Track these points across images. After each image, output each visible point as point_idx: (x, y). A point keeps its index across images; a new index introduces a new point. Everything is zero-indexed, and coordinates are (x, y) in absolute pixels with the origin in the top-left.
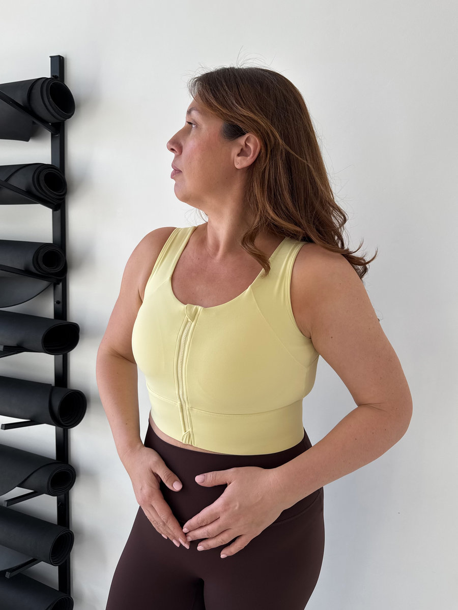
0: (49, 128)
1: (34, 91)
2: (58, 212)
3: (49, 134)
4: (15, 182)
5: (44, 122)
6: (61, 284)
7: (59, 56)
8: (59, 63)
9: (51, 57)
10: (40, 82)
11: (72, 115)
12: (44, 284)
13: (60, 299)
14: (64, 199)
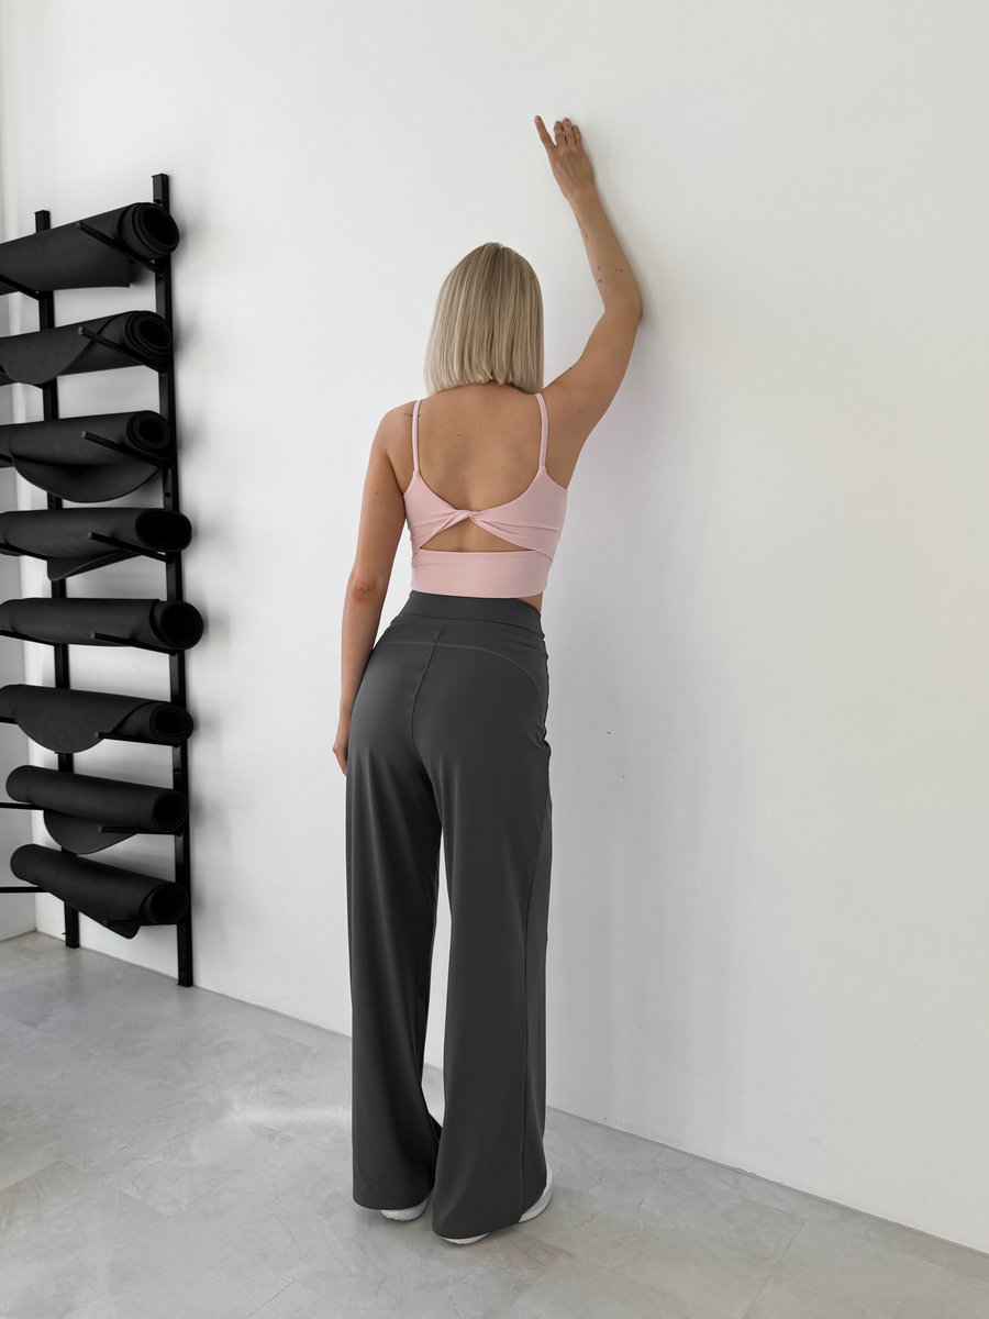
0: (153, 270)
1: (125, 220)
3: (152, 276)
4: (108, 334)
5: (145, 261)
6: (171, 470)
7: (162, 175)
8: (163, 183)
10: (133, 208)
12: (151, 469)
13: (170, 490)
14: (171, 356)
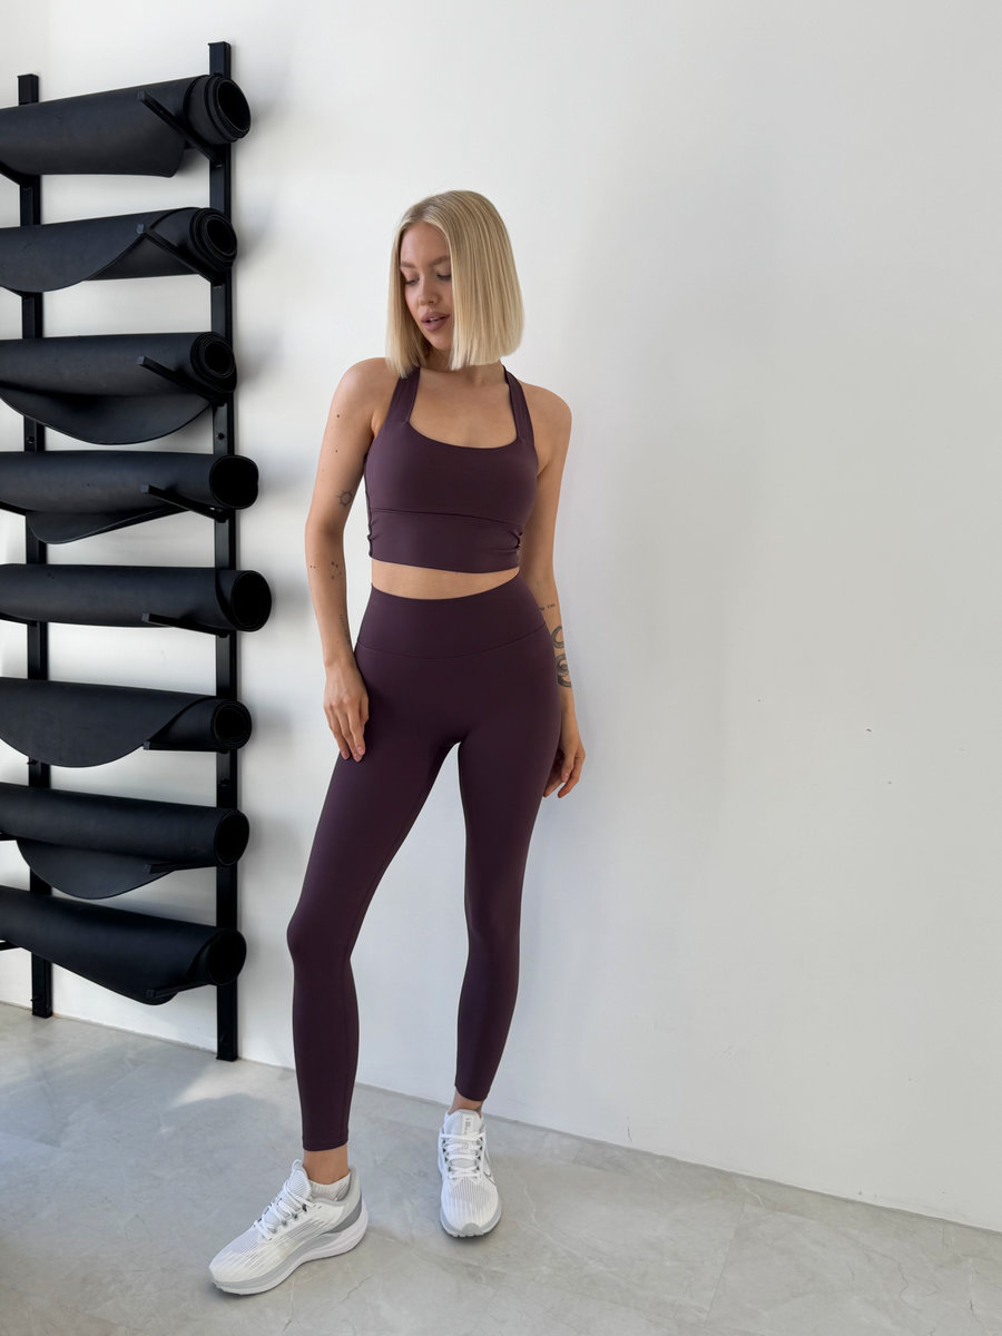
0: (207, 154)
1: (193, 95)
2: (221, 289)
3: (206, 163)
4: (162, 231)
6: (226, 405)
7: (224, 43)
8: (222, 54)
9: (211, 45)
11: (248, 132)
13: (224, 430)
14: (230, 265)
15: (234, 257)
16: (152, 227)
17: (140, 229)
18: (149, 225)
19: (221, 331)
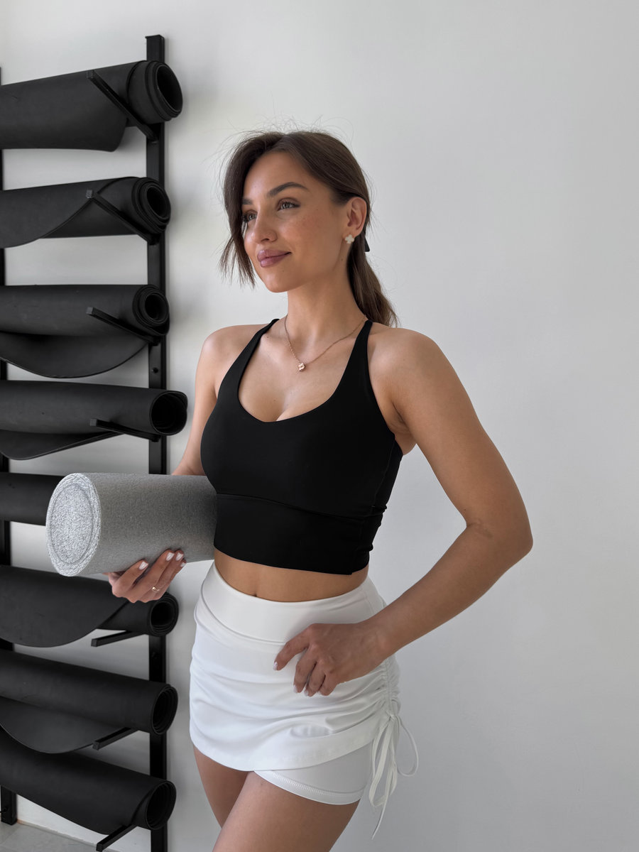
1: (134, 77)
2: (156, 247)
4: (108, 196)
6: (159, 345)
7: (159, 37)
9: (148, 38)
10: (143, 65)
11: (180, 112)
12: (138, 342)
13: (158, 366)
14: (164, 227)
15: (167, 221)
16: (99, 192)
17: (89, 194)
18: (96, 191)
19: (156, 282)
